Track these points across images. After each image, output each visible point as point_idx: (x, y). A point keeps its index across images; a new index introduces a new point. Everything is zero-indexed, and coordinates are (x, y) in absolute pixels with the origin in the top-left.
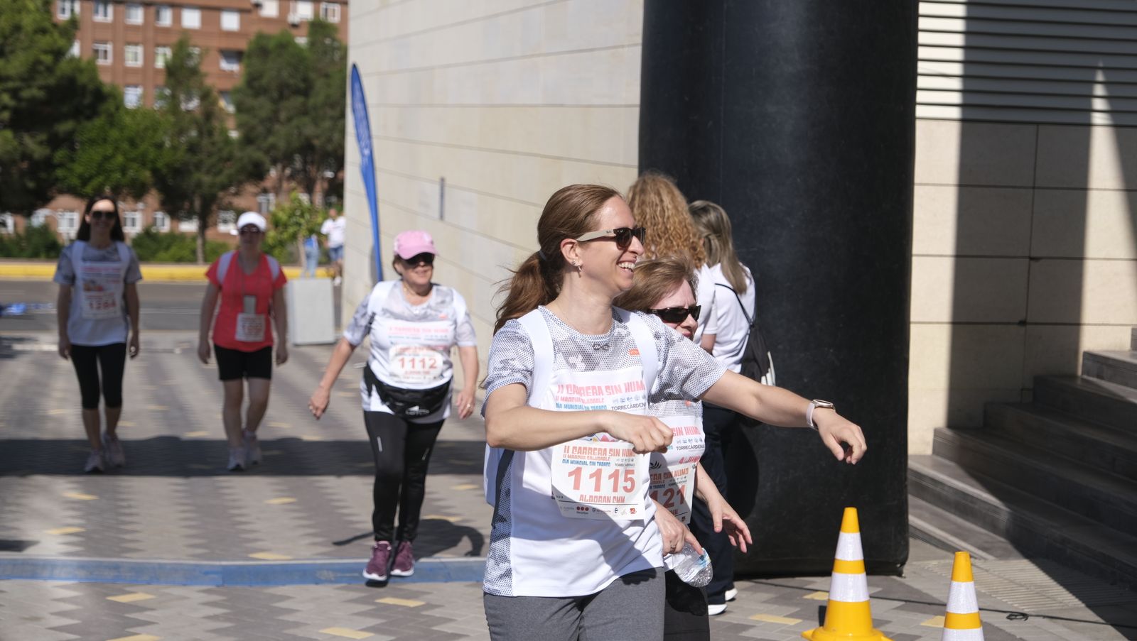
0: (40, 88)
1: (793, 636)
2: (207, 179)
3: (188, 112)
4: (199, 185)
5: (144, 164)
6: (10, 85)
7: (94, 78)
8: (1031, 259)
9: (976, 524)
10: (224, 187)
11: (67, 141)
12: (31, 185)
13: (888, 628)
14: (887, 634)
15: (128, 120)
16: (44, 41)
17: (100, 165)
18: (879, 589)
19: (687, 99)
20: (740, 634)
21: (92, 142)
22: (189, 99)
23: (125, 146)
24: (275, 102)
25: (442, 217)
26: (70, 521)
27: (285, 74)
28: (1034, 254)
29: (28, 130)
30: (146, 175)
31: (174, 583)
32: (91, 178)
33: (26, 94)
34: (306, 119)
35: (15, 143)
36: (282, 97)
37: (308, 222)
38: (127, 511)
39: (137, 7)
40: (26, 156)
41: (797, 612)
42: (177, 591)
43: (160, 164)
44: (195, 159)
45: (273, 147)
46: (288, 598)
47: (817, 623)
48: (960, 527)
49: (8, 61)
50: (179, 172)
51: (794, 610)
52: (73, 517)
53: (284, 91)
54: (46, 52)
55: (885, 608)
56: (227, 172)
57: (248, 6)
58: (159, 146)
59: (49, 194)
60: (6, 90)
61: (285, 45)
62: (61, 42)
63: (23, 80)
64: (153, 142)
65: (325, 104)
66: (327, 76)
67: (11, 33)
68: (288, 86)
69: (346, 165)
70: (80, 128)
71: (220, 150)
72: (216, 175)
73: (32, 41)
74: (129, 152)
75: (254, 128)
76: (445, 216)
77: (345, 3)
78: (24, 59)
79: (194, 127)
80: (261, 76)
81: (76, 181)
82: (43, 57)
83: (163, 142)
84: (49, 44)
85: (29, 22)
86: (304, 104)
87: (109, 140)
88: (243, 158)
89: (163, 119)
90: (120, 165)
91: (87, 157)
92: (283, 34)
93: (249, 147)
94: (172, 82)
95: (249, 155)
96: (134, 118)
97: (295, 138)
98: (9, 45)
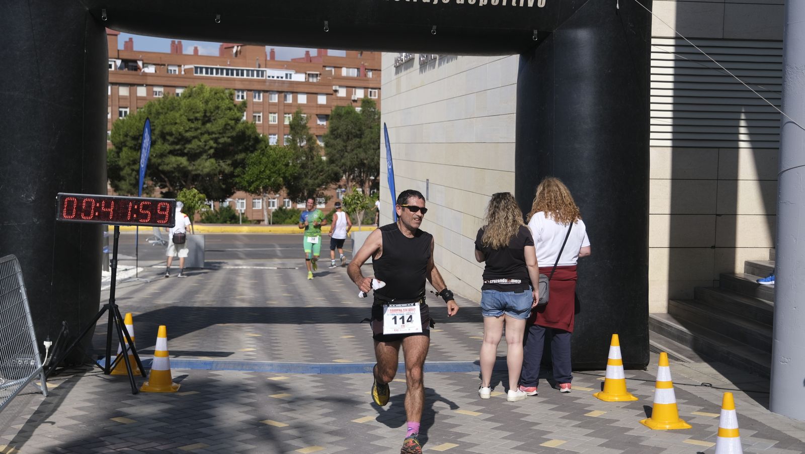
0: (228, 137)
1: (589, 396)
2: (310, 182)
3: (302, 147)
4: (306, 185)
5: (279, 174)
6: (214, 136)
7: (254, 132)
8: (717, 215)
9: (686, 346)
10: (319, 186)
11: (242, 164)
12: (224, 186)
13: (635, 392)
14: (634, 395)
15: (271, 152)
16: (230, 114)
17: (257, 176)
18: (634, 376)
19: (537, 142)
21: (254, 164)
22: (302, 142)
23: (270, 165)
24: (345, 141)
26: (249, 346)
27: (350, 127)
28: (718, 213)
29: (222, 160)
30: (281, 179)
31: (298, 372)
32: (253, 182)
33: (222, 140)
34: (361, 150)
35: (217, 165)
36: (348, 139)
37: (361, 202)
38: (275, 341)
39: (275, 94)
40: (221, 172)
41: (592, 386)
42: (299, 376)
43: (287, 175)
44: (305, 171)
45: (344, 164)
46: (352, 379)
47: (601, 390)
48: (679, 347)
49: (212, 124)
50: (297, 178)
51: (591, 384)
52: (250, 344)
53: (349, 136)
54: (231, 119)
55: (634, 384)
56: (321, 178)
57: (331, 92)
58: (287, 165)
59: (232, 191)
60: (212, 139)
61: (350, 112)
62: (238, 114)
63: (220, 133)
64: (284, 163)
65: (370, 142)
66: (371, 128)
67: (214, 110)
68: (351, 134)
69: (381, 173)
70: (248, 157)
71: (317, 166)
72: (315, 179)
73: (224, 114)
74: (272, 169)
75: (334, 155)
76: (429, 198)
77: (380, 89)
78: (220, 123)
79: (304, 155)
80: (338, 128)
81: (245, 184)
82: (230, 122)
83: (289, 163)
84: (233, 115)
85: (223, 104)
86: (359, 142)
87: (262, 162)
88: (329, 170)
89: (289, 151)
90: (268, 175)
91: (251, 172)
92: (349, 107)
93: (332, 165)
94: (293, 132)
95: (332, 169)
96: (275, 152)
97: (355, 160)
98: (213, 116)
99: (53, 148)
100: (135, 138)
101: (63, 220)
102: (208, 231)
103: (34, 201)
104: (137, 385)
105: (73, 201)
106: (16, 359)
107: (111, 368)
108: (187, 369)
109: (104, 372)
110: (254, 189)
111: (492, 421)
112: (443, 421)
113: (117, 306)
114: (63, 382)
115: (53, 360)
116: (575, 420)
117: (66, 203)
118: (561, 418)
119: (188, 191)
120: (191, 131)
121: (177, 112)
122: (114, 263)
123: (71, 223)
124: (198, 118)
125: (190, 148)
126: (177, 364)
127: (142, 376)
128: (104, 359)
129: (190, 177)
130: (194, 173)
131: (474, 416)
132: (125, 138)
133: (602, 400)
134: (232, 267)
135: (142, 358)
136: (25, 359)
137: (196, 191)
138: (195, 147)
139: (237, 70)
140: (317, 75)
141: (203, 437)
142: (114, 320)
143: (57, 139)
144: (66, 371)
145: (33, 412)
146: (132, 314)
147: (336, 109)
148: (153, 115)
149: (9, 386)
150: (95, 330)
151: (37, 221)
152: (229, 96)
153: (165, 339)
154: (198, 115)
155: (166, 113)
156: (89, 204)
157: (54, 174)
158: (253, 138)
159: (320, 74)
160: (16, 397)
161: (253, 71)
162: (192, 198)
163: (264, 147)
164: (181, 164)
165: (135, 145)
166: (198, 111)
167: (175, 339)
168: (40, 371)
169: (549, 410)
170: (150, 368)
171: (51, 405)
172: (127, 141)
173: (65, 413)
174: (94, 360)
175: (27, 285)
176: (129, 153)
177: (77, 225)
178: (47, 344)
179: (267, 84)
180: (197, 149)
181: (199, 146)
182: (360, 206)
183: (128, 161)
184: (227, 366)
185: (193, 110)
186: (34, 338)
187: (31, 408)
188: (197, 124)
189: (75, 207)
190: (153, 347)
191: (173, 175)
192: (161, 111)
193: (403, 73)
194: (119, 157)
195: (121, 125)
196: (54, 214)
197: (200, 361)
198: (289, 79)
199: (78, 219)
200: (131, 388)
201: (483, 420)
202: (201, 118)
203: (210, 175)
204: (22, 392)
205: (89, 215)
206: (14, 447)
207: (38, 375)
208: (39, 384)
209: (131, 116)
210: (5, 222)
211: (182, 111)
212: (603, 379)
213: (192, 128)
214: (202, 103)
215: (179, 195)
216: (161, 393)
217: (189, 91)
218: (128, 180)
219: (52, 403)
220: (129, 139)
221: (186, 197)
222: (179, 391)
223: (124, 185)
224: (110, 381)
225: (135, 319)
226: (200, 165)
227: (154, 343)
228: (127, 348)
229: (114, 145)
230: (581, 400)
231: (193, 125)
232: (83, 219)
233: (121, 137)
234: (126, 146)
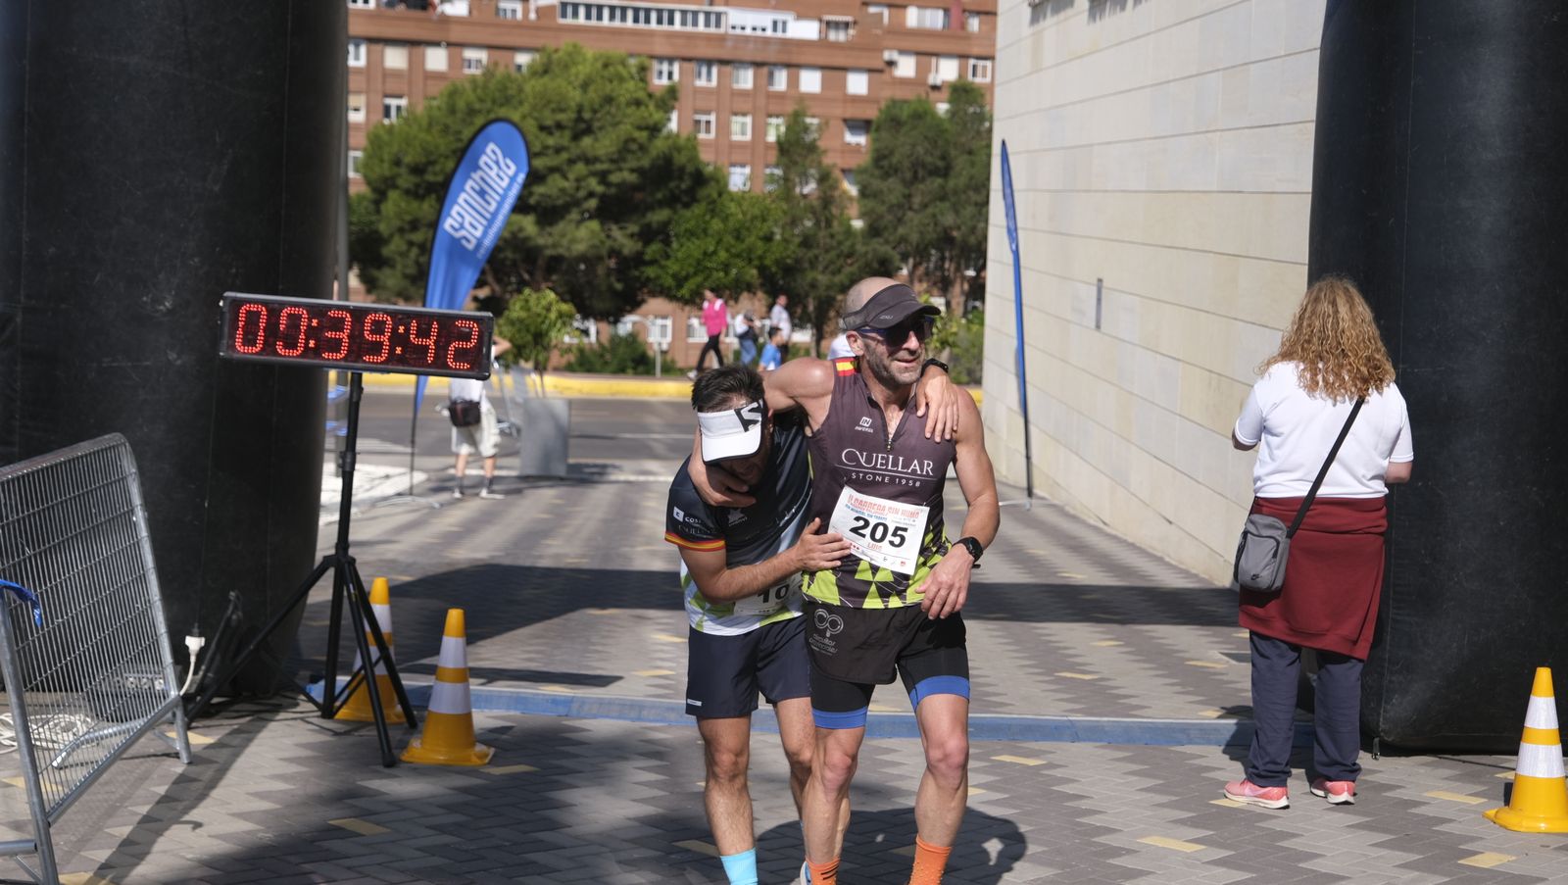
0: (632, 171)
1: (1473, 816)
2: (823, 279)
3: (805, 196)
4: (813, 286)
5: (750, 260)
6: (599, 167)
7: (694, 158)
11: (664, 234)
12: (619, 286)
15: (733, 208)
16: (635, 115)
17: (699, 262)
19: (1364, 191)
20: (1409, 811)
21: (691, 234)
22: (807, 183)
23: (729, 239)
24: (908, 184)
25: (1098, 327)
26: (659, 663)
27: (920, 150)
29: (617, 221)
30: (754, 272)
32: (687, 278)
33: (614, 178)
34: (947, 204)
35: (603, 236)
36: (915, 178)
37: (940, 331)
39: (745, 68)
40: (614, 253)
41: (1481, 791)
43: (767, 262)
44: (810, 254)
45: (903, 240)
47: (1503, 804)
49: (596, 140)
50: (790, 270)
51: (1479, 788)
52: (662, 659)
53: (919, 171)
54: (640, 128)
56: (847, 270)
57: (880, 65)
58: (768, 238)
59: (639, 298)
60: (594, 174)
61: (922, 114)
62: (657, 116)
63: (612, 161)
64: (761, 234)
65: (968, 187)
66: (970, 153)
67: (601, 106)
68: (924, 166)
69: (990, 264)
70: (676, 217)
71: (840, 243)
72: (834, 273)
73: (625, 115)
74: (733, 246)
75: (881, 217)
76: (1103, 326)
77: (992, 58)
78: (614, 136)
79: (810, 216)
80: (892, 153)
81: (669, 282)
82: (637, 134)
83: (772, 234)
84: (644, 118)
85: (622, 92)
86: (942, 187)
87: (710, 232)
88: (866, 253)
89: (773, 206)
90: (722, 263)
91: (685, 251)
92: (920, 101)
93: (876, 240)
94: (785, 160)
95: (874, 250)
96: (740, 205)
97: (930, 229)
98: (599, 120)
99: (216, 188)
100: (417, 170)
101: (236, 355)
102: (580, 391)
103: (170, 312)
104: (393, 744)
105: (258, 313)
106: (124, 675)
107: (338, 704)
108: (512, 713)
109: (319, 713)
110: (691, 295)
111: (1229, 867)
112: (1111, 861)
113: (354, 560)
114: (227, 730)
115: (207, 681)
116: (1434, 872)
117: (242, 317)
118: (1399, 866)
119: (534, 296)
120: (546, 155)
121: (515, 108)
122: (348, 460)
123: (253, 364)
124: (565, 123)
125: (542, 195)
126: (488, 701)
127: (406, 725)
128: (322, 683)
129: (541, 262)
130: (549, 252)
131: (1187, 853)
132: (396, 170)
133: (1506, 828)
134: (632, 478)
135: (409, 681)
136: (140, 675)
137: (551, 296)
138: (554, 192)
139: (660, 12)
140: (846, 25)
141: (539, 874)
142: (345, 593)
143: (226, 167)
144: (236, 707)
145: (157, 798)
146: (388, 581)
147: (888, 107)
148: (459, 115)
149: (107, 737)
150: (305, 615)
151: (178, 358)
152: (639, 73)
153: (461, 641)
154: (562, 117)
155: (489, 112)
156: (294, 319)
157: (218, 249)
158: (691, 174)
159: (855, 23)
160: (119, 765)
161: (695, 14)
162: (544, 312)
163: (715, 195)
164: (521, 229)
165: (417, 186)
166: (563, 106)
167: (489, 641)
168: (174, 705)
169: (1373, 845)
170: (427, 707)
171: (195, 786)
172: (399, 175)
173: (229, 804)
174: (300, 683)
175: (148, 504)
176: (403, 205)
177: (268, 367)
178: (194, 643)
179: (729, 44)
180: (558, 198)
181: (563, 190)
182: (937, 341)
183: (397, 223)
184: (605, 708)
185: (553, 106)
186: (162, 629)
187: (153, 789)
188: (562, 137)
189: (262, 325)
190: (436, 658)
191: (502, 256)
192: (477, 106)
193: (1050, 22)
194: (378, 211)
195: (386, 137)
196: (215, 344)
197: (544, 695)
198: (779, 34)
199: (267, 355)
200: (380, 752)
201: (1208, 863)
202: (570, 124)
203: (591, 260)
204: (132, 751)
205: (294, 347)
206: (108, 878)
207: (169, 715)
208: (173, 735)
209: (409, 117)
210: (106, 360)
211: (526, 108)
212: (1510, 776)
213: (546, 147)
214: (575, 88)
215: (514, 304)
216: (450, 766)
217: (545, 60)
218: (399, 267)
219: (200, 781)
220: (403, 170)
221: (528, 310)
222: (489, 763)
223: (390, 278)
224: (336, 734)
225: (396, 592)
226: (563, 235)
227: (436, 650)
228: (374, 659)
229: (368, 182)
230: (1451, 825)
231: (551, 141)
232: (280, 355)
233: (386, 165)
234: (395, 187)
